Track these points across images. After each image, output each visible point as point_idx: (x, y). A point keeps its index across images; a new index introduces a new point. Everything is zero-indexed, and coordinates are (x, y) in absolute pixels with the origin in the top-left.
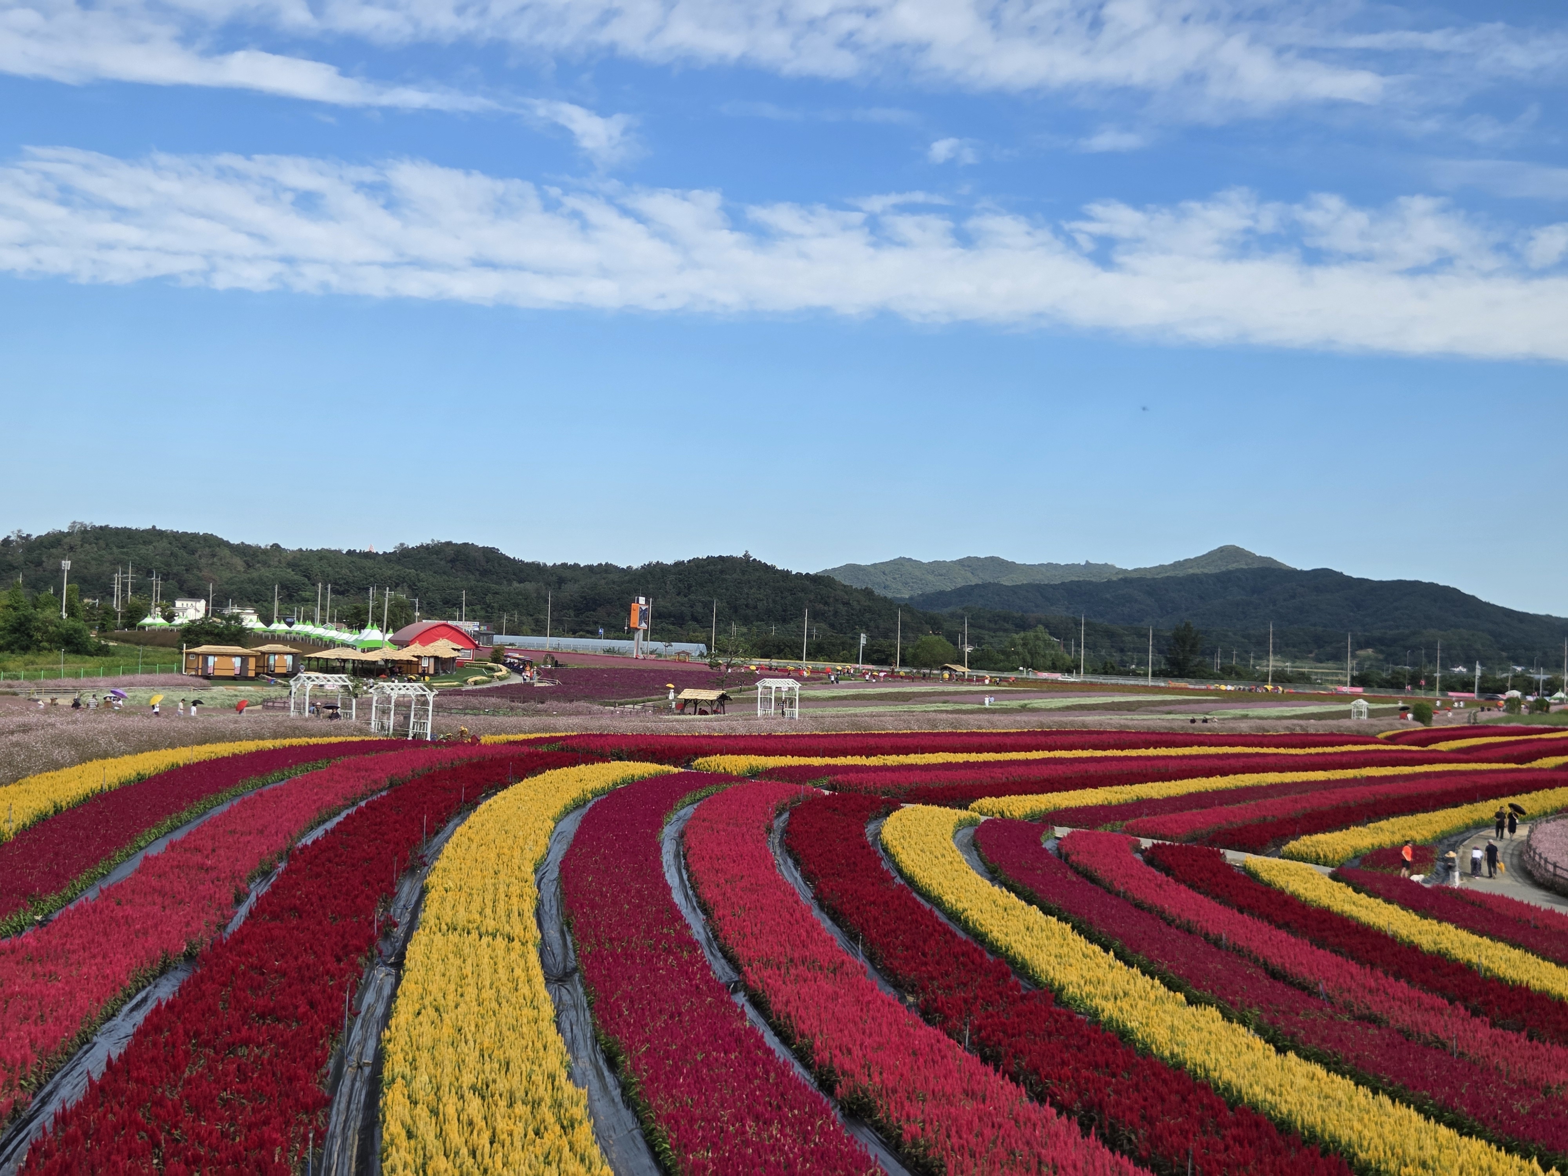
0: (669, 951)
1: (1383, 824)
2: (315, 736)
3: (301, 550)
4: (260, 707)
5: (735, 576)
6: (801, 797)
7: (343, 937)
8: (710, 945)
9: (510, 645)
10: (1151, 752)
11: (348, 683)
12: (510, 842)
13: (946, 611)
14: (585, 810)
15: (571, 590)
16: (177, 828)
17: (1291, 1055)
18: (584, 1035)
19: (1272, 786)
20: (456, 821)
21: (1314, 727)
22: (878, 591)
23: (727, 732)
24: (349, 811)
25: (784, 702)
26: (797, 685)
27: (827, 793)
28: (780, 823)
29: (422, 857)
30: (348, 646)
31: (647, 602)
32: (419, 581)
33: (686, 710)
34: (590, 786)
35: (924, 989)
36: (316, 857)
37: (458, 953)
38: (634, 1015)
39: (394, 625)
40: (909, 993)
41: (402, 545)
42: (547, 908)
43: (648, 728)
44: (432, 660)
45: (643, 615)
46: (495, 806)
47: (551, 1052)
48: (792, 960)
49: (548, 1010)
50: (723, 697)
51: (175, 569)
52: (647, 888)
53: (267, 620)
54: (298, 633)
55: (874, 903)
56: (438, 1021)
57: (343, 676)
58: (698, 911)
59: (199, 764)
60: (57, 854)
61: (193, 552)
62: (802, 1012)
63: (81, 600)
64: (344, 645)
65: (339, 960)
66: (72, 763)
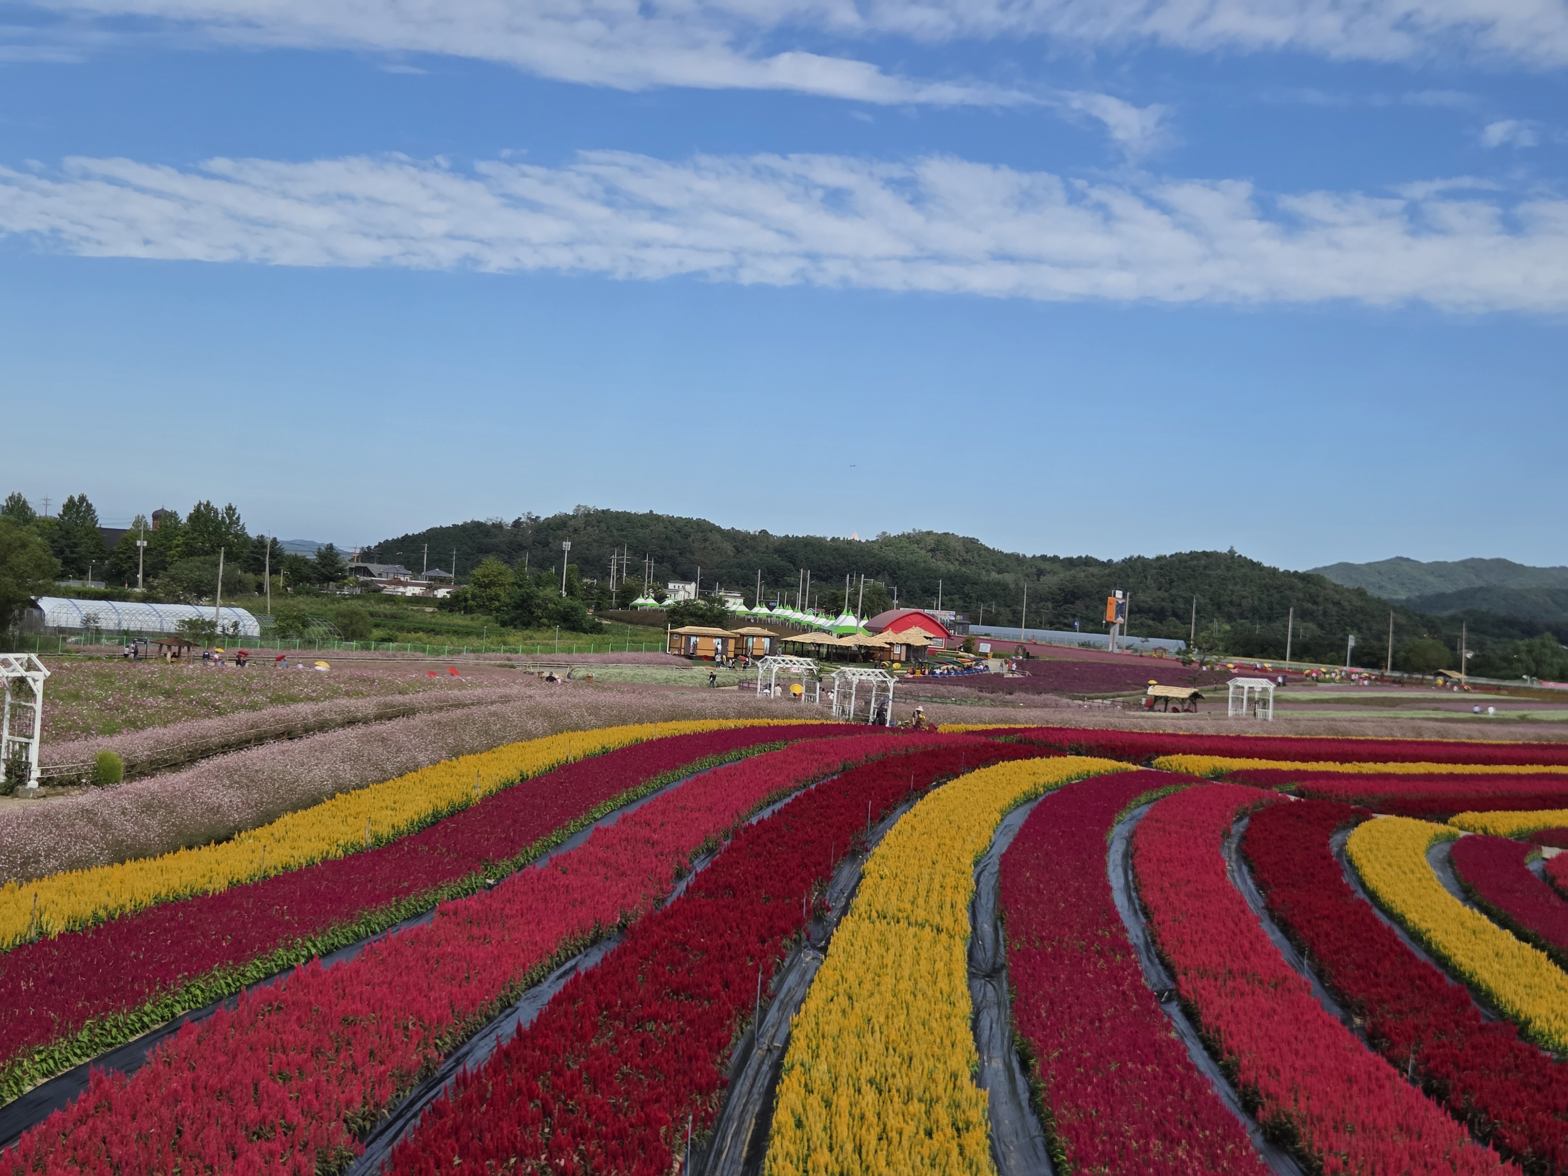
0: (1101, 954)
2: (777, 718)
3: (787, 536)
4: (736, 688)
5: (1219, 572)
6: (1264, 802)
7: (770, 919)
8: (1148, 951)
9: (986, 635)
11: (813, 667)
12: (953, 832)
13: (1446, 614)
14: (1035, 804)
15: (1050, 581)
16: (633, 801)
18: (1003, 1034)
20: (904, 808)
22: (1372, 592)
23: (1195, 731)
24: (798, 793)
25: (1257, 702)
26: (1272, 686)
27: (1292, 798)
28: (1239, 829)
29: (864, 843)
30: (824, 631)
31: (1124, 596)
32: (900, 569)
33: (1156, 707)
34: (1043, 780)
35: (1372, 1012)
36: (759, 837)
37: (883, 942)
38: (1052, 1018)
39: (867, 612)
40: (1357, 1014)
41: (884, 533)
42: (983, 901)
43: (1111, 724)
44: (904, 648)
45: (1120, 609)
46: (943, 795)
47: (958, 1050)
48: (1230, 972)
49: (965, 1007)
50: (1195, 696)
51: (670, 552)
52: (1087, 888)
53: (749, 604)
54: (778, 617)
55: (1327, 917)
56: (849, 1010)
57: (809, 660)
58: (1140, 913)
59: (660, 740)
60: (515, 821)
61: (686, 536)
62: (1233, 1027)
63: (579, 580)
64: (820, 630)
65: (764, 941)
66: (545, 734)
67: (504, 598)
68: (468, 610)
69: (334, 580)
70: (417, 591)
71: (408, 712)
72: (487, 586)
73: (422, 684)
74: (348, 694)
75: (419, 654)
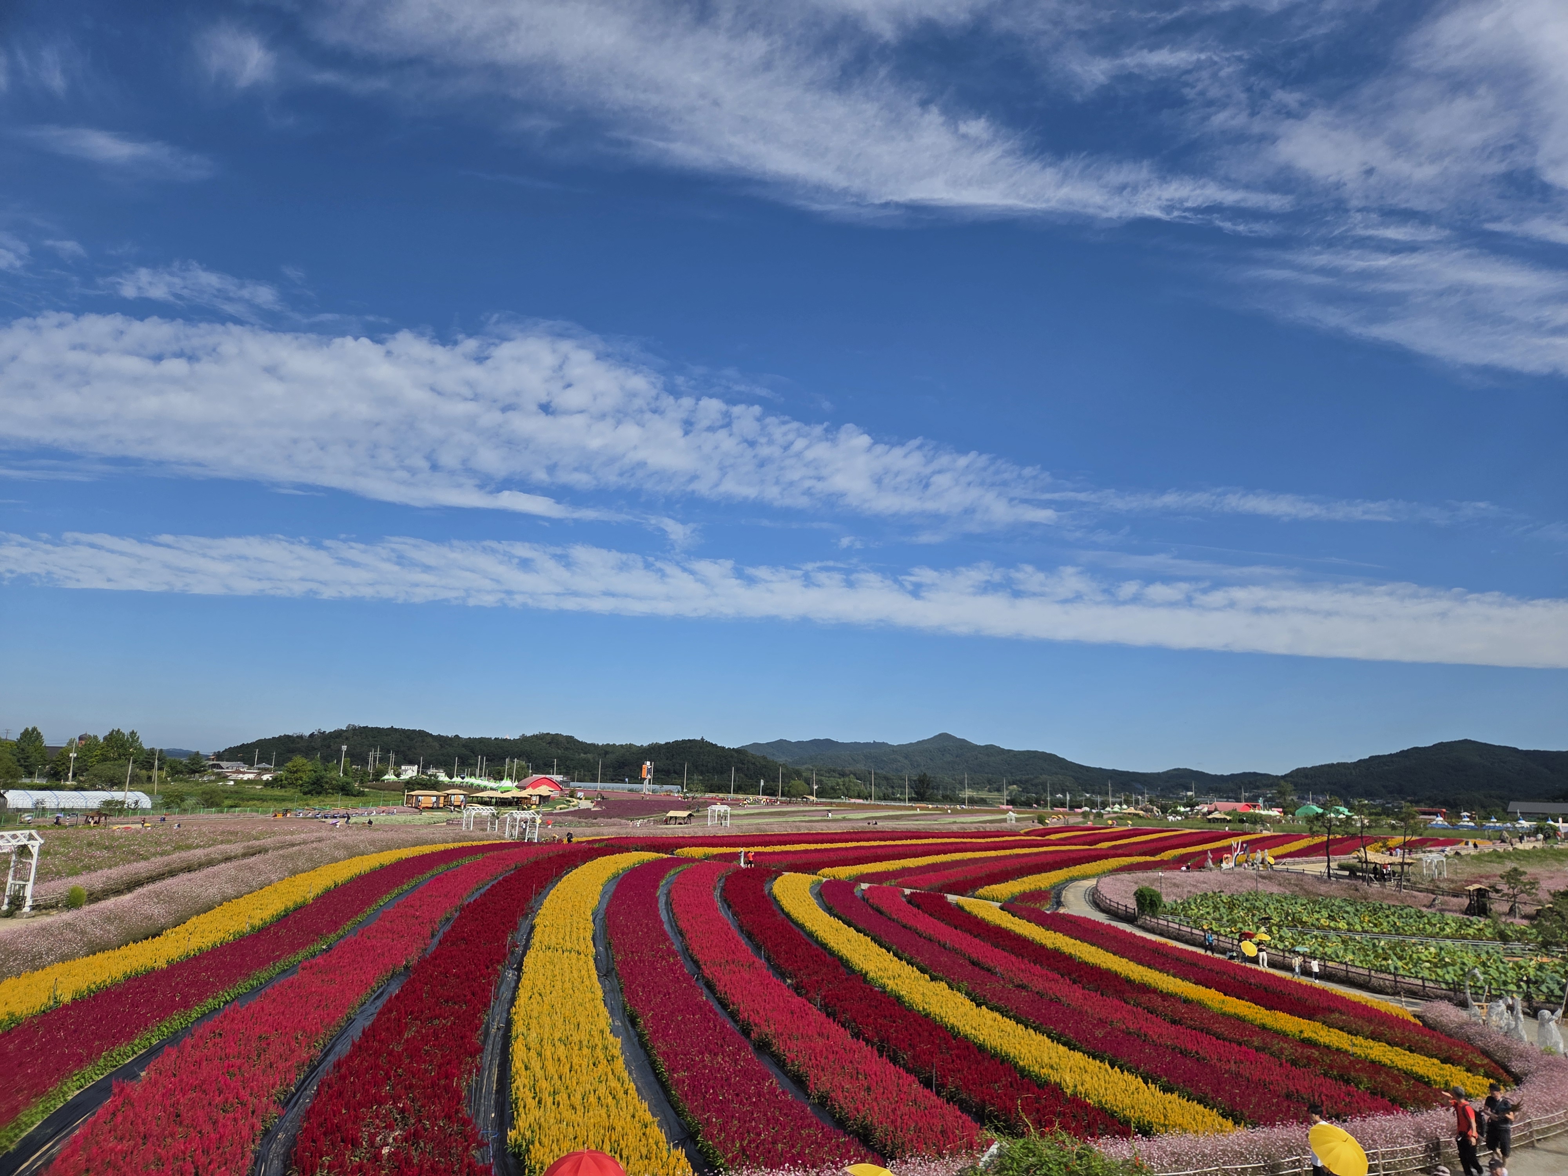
0: (663, 958)
1: (1025, 879)
2: (475, 841)
3: (470, 738)
4: (445, 824)
5: (696, 750)
6: (731, 870)
7: (490, 955)
8: (684, 954)
9: (580, 787)
10: (909, 842)
11: (492, 811)
12: (579, 898)
13: (804, 767)
14: (619, 880)
15: (611, 758)
16: (402, 894)
17: (984, 1007)
18: (618, 1007)
19: (970, 860)
20: (551, 886)
21: (989, 827)
22: (770, 758)
23: (692, 834)
24: (493, 883)
25: (722, 818)
26: (728, 808)
28: (720, 885)
29: (532, 907)
30: (494, 790)
31: (651, 764)
32: (532, 753)
33: (670, 822)
34: (621, 866)
35: (796, 976)
36: (475, 909)
37: (552, 962)
38: (645, 995)
39: (518, 778)
40: (788, 978)
41: (523, 735)
42: (599, 935)
43: (651, 833)
44: (538, 797)
45: (649, 771)
46: (571, 879)
47: (601, 1017)
48: (727, 961)
49: (600, 994)
50: (690, 815)
51: (402, 750)
52: (651, 923)
53: (451, 776)
54: (468, 783)
55: (769, 928)
56: (541, 1002)
57: (489, 807)
58: (678, 935)
59: (412, 858)
60: (335, 911)
61: (412, 740)
62: (733, 991)
63: (351, 766)
64: (492, 789)
65: (488, 968)
66: (345, 859)
67: (305, 778)
68: (282, 787)
69: (198, 772)
70: (251, 776)
71: (262, 850)
72: (296, 772)
73: (268, 833)
74: (222, 842)
75: (254, 814)
